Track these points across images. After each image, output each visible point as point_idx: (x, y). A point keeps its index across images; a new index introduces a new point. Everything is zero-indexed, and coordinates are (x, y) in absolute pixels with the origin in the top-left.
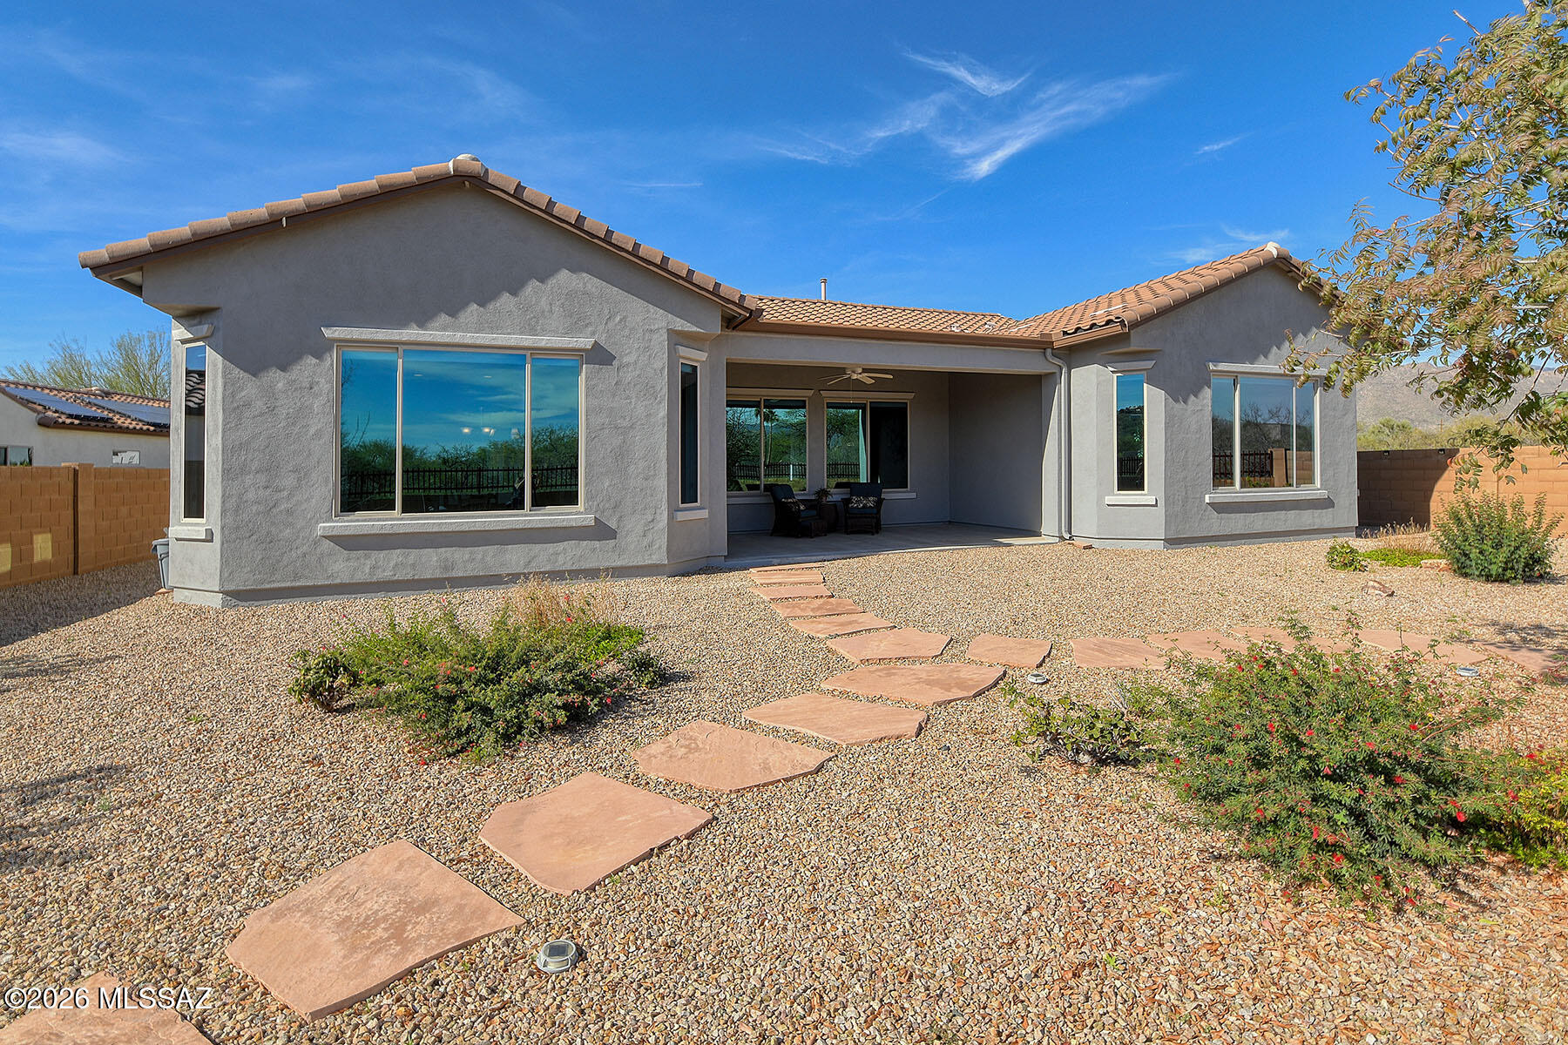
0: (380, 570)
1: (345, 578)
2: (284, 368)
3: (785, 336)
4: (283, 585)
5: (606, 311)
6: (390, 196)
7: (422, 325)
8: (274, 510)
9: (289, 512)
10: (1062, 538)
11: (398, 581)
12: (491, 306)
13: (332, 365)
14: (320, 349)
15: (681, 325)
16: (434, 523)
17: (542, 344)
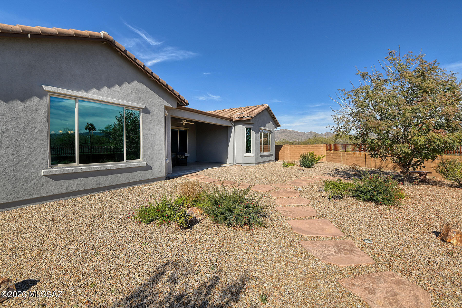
0: (71, 187)
1: (55, 192)
2: (22, 100)
3: (184, 111)
4: (24, 199)
5: (148, 97)
6: (78, 38)
7: (86, 91)
8: (18, 165)
9: (26, 166)
10: (234, 164)
11: (78, 191)
12: (112, 88)
13: (47, 102)
14: (42, 94)
15: (168, 105)
16: (94, 167)
17: (130, 105)
